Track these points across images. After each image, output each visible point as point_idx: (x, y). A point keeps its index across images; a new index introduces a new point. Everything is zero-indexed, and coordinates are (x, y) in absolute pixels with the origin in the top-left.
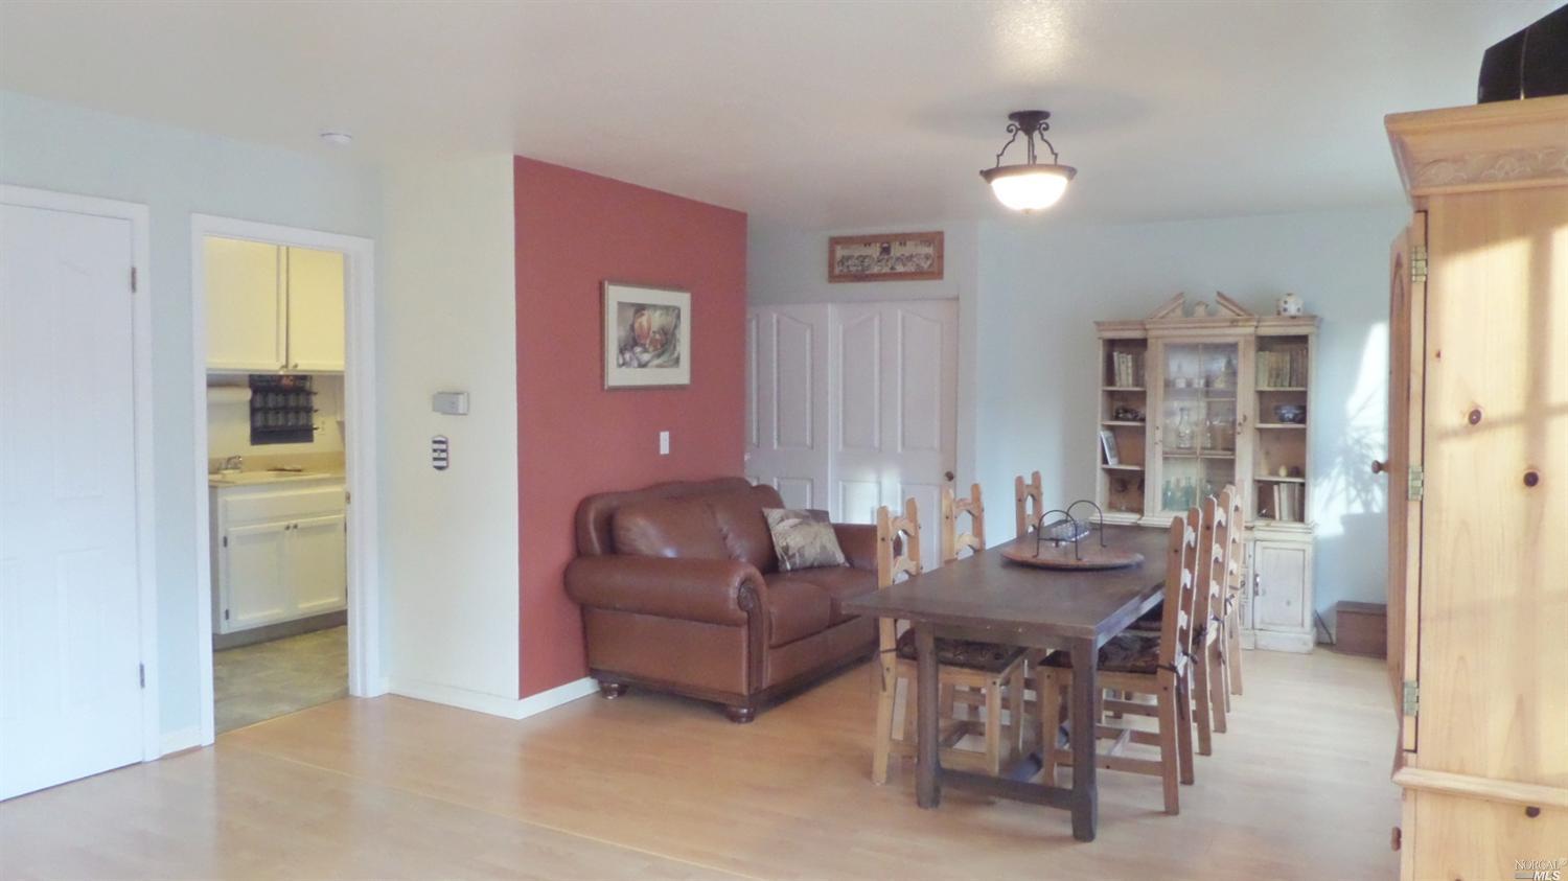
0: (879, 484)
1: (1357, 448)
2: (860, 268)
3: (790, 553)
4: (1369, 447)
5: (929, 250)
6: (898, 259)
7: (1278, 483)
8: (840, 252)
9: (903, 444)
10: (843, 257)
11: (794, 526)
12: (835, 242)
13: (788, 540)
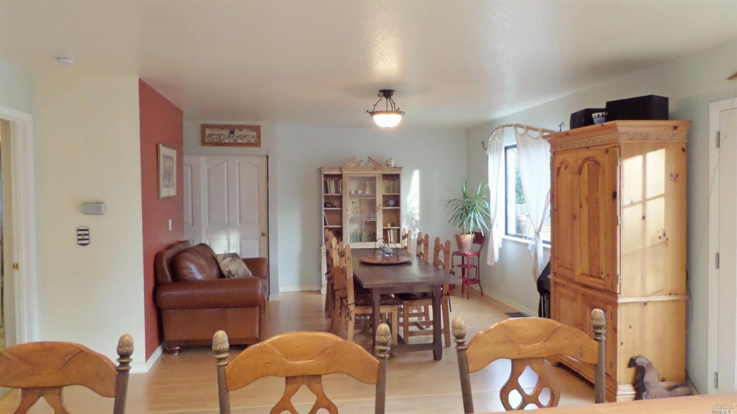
0: (229, 240)
1: (411, 215)
2: (219, 140)
3: (233, 273)
4: (414, 214)
5: (255, 134)
6: (238, 137)
7: (389, 229)
8: (208, 132)
9: (240, 221)
10: (210, 134)
11: (230, 261)
12: (204, 127)
13: (230, 268)
